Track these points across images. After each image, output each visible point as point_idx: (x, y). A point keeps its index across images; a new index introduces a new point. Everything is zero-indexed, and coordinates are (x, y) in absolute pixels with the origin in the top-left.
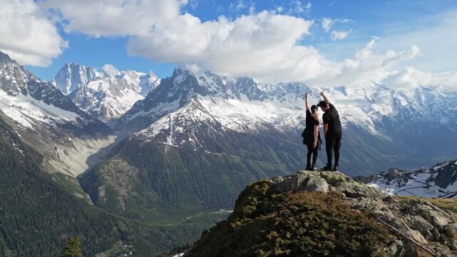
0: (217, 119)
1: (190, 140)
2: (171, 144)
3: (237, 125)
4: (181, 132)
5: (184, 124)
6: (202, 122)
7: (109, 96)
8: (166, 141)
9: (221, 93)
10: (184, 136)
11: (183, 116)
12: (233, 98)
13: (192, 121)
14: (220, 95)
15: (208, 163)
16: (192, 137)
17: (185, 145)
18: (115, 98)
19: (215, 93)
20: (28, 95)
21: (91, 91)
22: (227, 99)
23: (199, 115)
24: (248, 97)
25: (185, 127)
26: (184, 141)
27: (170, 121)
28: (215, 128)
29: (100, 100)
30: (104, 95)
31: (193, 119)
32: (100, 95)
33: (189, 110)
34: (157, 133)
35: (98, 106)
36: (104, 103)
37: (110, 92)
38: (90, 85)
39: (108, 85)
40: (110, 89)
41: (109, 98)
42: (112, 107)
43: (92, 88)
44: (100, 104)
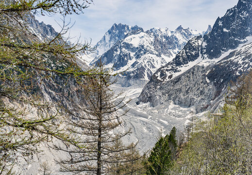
7: (152, 53)
18: (159, 56)
21: (128, 46)
29: (138, 57)
30: (145, 52)
32: (140, 51)
35: (133, 65)
36: (143, 61)
37: (153, 47)
38: (127, 40)
39: (152, 39)
40: (154, 44)
41: (150, 55)
42: (154, 67)
43: (130, 43)
44: (136, 63)
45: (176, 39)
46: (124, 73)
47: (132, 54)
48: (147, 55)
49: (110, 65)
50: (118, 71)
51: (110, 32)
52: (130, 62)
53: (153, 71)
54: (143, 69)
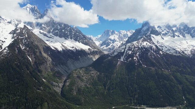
0: (160, 48)
1: (135, 58)
2: (122, 60)
3: (175, 51)
4: (130, 53)
5: (133, 49)
6: (146, 49)
7: (118, 41)
8: (120, 59)
9: (170, 34)
10: (132, 56)
11: (134, 45)
12: (179, 36)
13: (139, 48)
14: (169, 35)
15: (143, 73)
16: (136, 57)
17: (130, 61)
18: (120, 42)
19: (166, 34)
20: (73, 39)
22: (174, 37)
23: (145, 45)
24: (191, 35)
25: (133, 51)
26: (130, 59)
27: (125, 48)
28: (155, 52)
29: (113, 43)
30: (115, 41)
31: (140, 46)
32: (114, 41)
33: (139, 42)
34: (116, 54)
35: (112, 46)
36: (114, 44)
37: (118, 39)
38: (110, 37)
39: (118, 37)
40: (118, 38)
41: (117, 42)
42: (118, 46)
43: (111, 38)
44: (113, 45)
45: (127, 35)
46: (109, 48)
47: (111, 42)
48: (116, 42)
49: (105, 46)
50: (107, 48)
51: (104, 32)
52: (111, 45)
53: (117, 47)
54: (115, 47)
